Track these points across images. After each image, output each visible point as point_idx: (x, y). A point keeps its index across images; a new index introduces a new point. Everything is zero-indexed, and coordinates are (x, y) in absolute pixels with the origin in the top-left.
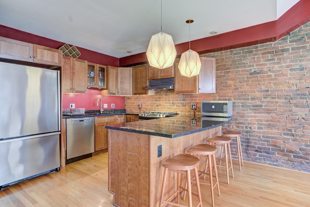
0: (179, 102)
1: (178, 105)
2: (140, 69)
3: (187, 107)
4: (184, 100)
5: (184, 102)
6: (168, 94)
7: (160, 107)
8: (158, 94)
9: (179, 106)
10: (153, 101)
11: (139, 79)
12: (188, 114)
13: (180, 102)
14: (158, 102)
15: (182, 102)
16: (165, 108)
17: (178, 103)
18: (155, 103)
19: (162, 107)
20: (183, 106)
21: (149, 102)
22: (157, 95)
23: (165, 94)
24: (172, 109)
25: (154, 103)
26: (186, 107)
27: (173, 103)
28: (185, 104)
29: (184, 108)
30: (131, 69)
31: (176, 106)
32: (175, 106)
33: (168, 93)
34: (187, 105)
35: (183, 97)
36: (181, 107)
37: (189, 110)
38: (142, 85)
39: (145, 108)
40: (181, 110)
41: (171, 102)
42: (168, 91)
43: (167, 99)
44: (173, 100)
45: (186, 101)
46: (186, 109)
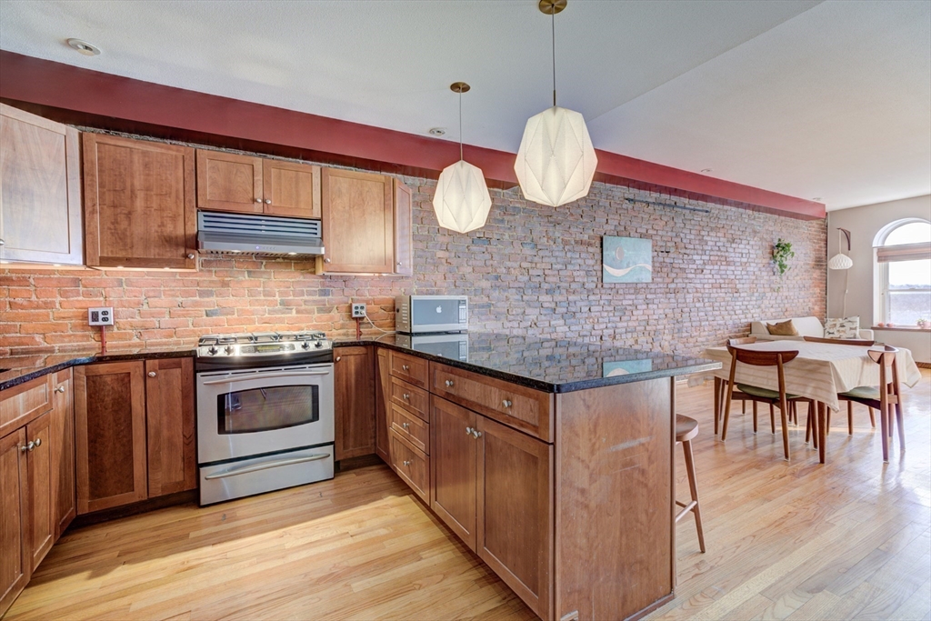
0: (306, 297)
1: (303, 307)
2: (145, 153)
3: (334, 313)
4: (324, 293)
5: (326, 298)
6: (264, 272)
7: (224, 318)
8: (213, 269)
9: (308, 312)
10: (187, 294)
11: (140, 195)
12: (339, 335)
13: (311, 298)
14: (214, 299)
15: (317, 298)
16: (252, 322)
17: (305, 301)
18: (196, 304)
19: (236, 316)
20: (320, 310)
21: (164, 301)
22: (211, 271)
23: (249, 272)
24: (281, 321)
25: (196, 302)
26: (332, 314)
27: (283, 303)
28: (328, 305)
29: (325, 316)
30: (73, 131)
31: (298, 312)
32: (294, 311)
33: (263, 269)
34: (335, 308)
35: (323, 284)
36: (316, 315)
37: (342, 322)
38: (162, 225)
39: (133, 327)
40: (315, 323)
41: (278, 298)
42: (264, 262)
43: (261, 289)
44: (281, 294)
45: (330, 297)
46: (332, 318)
